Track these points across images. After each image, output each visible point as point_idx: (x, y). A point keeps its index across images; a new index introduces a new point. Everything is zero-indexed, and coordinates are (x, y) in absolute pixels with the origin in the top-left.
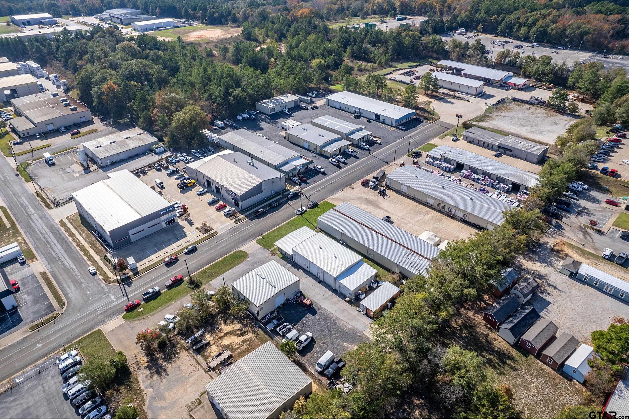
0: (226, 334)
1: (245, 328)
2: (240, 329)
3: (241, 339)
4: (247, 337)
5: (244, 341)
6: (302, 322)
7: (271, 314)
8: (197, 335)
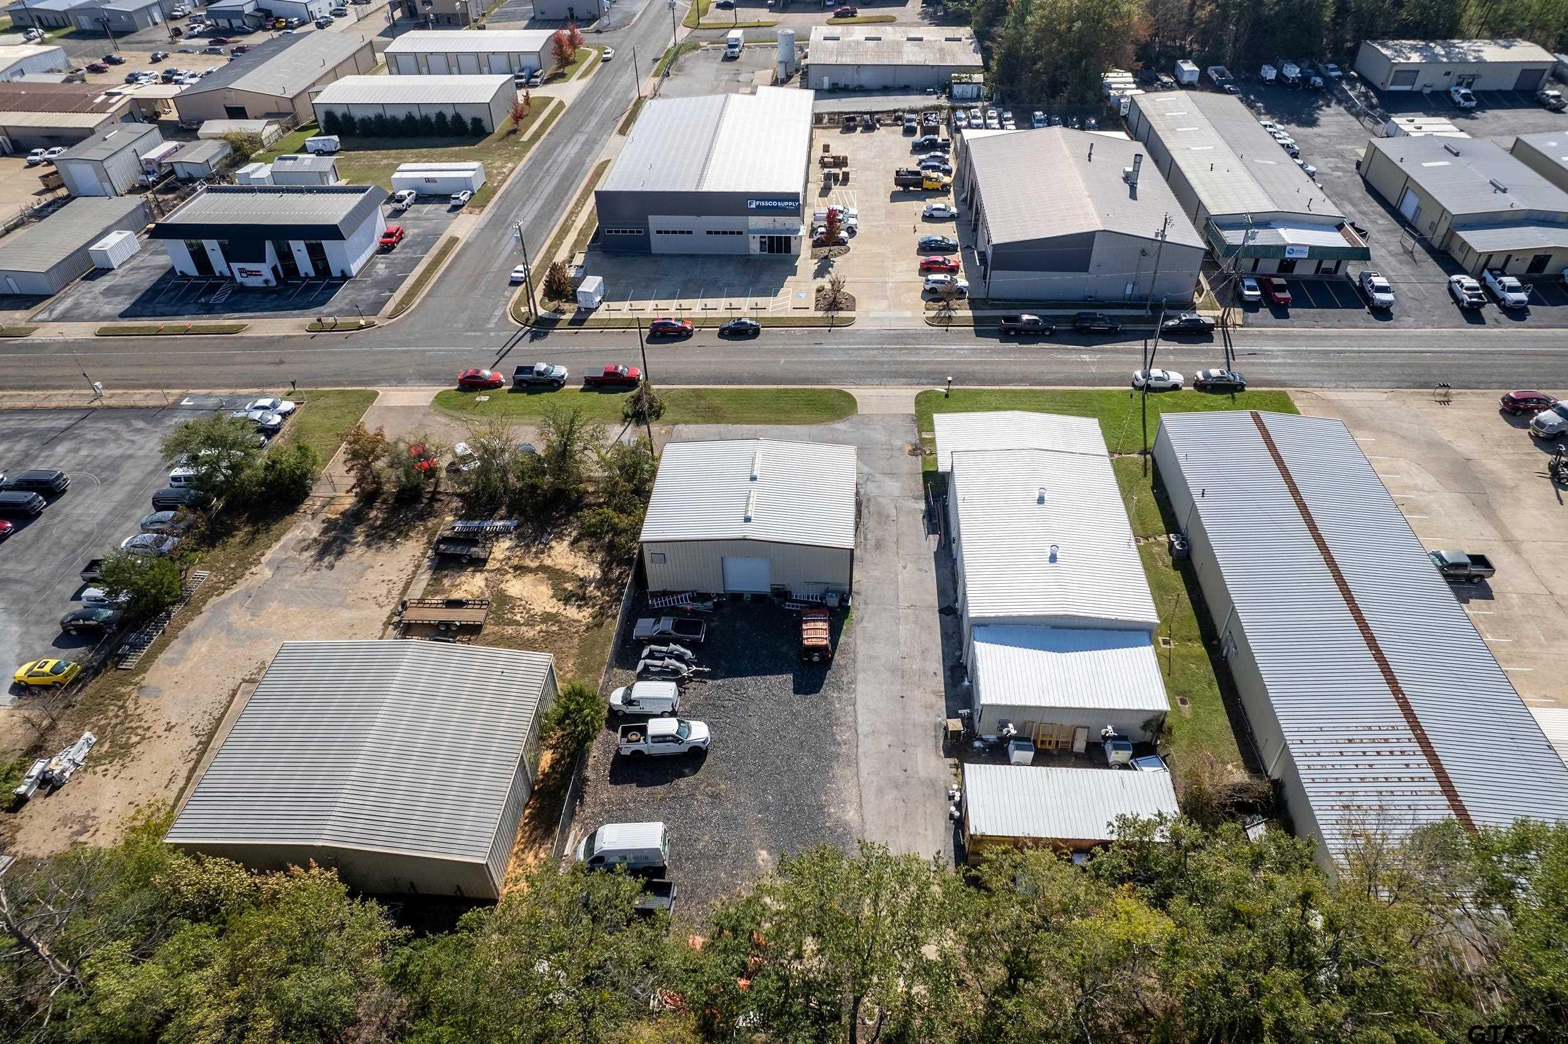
0: (543, 568)
1: (598, 588)
2: (583, 582)
3: (553, 606)
4: (572, 612)
5: (548, 618)
6: (742, 685)
7: (693, 599)
8: (488, 526)
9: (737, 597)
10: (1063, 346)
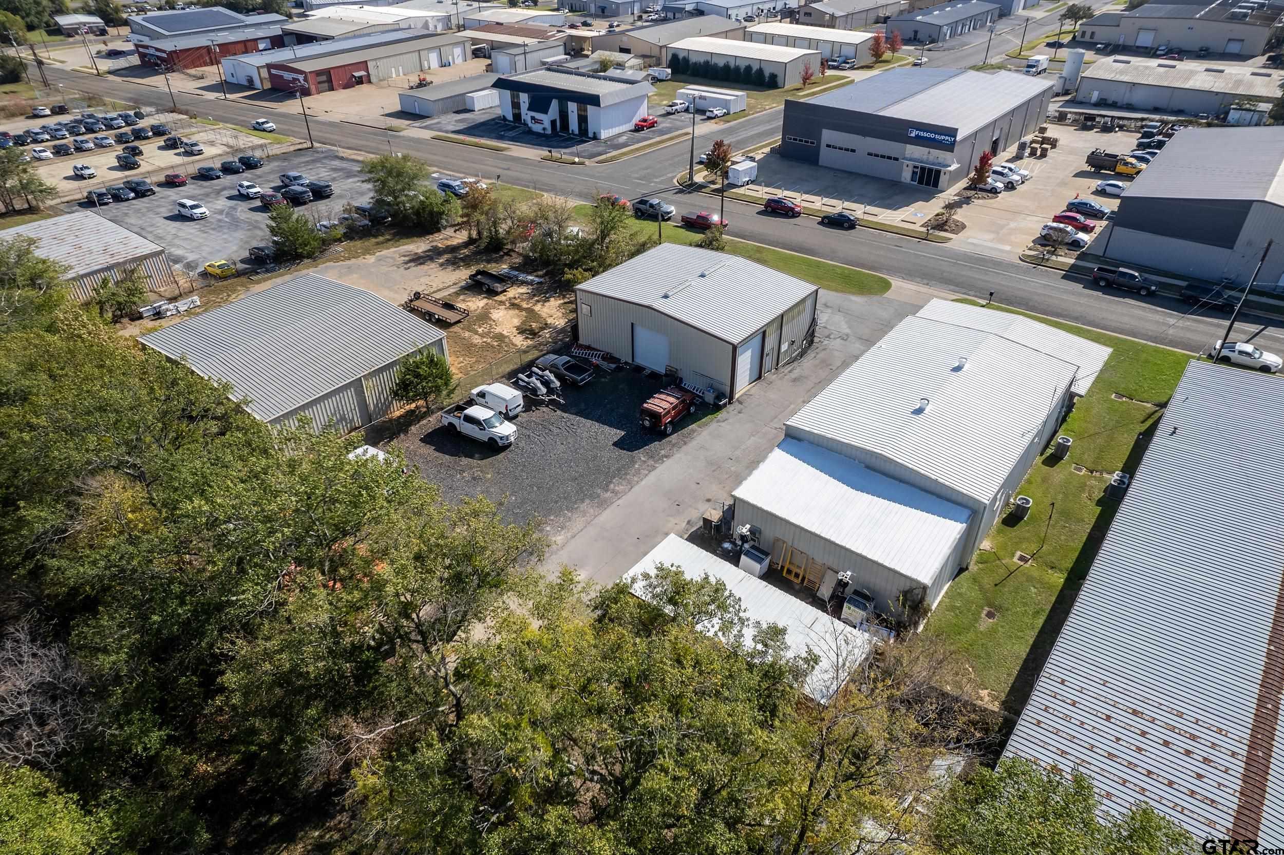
0: (529, 310)
1: (551, 332)
2: (546, 326)
3: (509, 332)
4: (517, 339)
5: (499, 337)
6: (578, 423)
7: (604, 358)
8: (522, 277)
9: (639, 369)
10: (1154, 307)
